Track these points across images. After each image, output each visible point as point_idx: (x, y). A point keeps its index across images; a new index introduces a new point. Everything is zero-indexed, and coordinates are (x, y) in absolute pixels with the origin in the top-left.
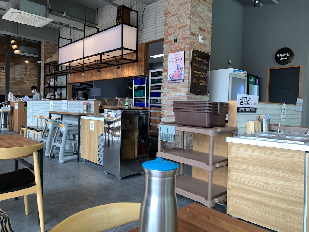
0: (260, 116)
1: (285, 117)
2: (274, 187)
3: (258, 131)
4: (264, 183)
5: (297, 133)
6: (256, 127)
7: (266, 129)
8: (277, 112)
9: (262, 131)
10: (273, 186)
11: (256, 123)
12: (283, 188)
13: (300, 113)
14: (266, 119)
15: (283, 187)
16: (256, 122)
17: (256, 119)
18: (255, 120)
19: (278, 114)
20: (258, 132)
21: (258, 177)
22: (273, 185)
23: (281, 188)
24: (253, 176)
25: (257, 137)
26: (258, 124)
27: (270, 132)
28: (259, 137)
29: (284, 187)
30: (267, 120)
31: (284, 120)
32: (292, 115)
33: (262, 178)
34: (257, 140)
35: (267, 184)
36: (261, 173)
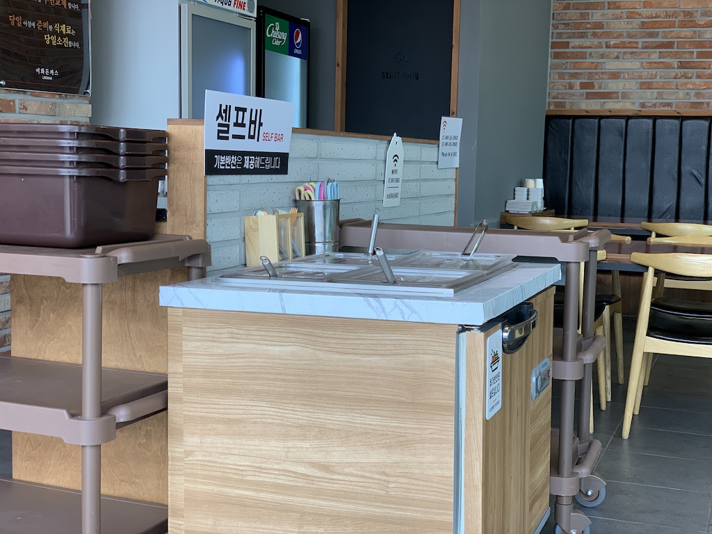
0: (302, 189)
1: (398, 191)
2: (352, 475)
3: (294, 251)
4: (313, 464)
5: (436, 254)
6: (286, 235)
7: (324, 243)
8: (367, 171)
9: (310, 249)
10: (346, 475)
11: (286, 217)
12: (384, 478)
13: (452, 174)
14: (324, 199)
15: (384, 473)
16: (284, 212)
17: (287, 201)
18: (282, 208)
19: (374, 180)
20: (295, 256)
21: (290, 444)
22: (347, 470)
23: (376, 476)
24: (273, 443)
25: (286, 279)
26: (294, 224)
27: (340, 255)
28: (292, 276)
29: (387, 470)
30: (328, 203)
31: (396, 202)
32: (423, 184)
33: (306, 445)
34: (283, 291)
35: (325, 468)
36: (301, 427)
